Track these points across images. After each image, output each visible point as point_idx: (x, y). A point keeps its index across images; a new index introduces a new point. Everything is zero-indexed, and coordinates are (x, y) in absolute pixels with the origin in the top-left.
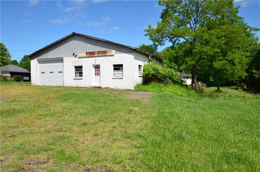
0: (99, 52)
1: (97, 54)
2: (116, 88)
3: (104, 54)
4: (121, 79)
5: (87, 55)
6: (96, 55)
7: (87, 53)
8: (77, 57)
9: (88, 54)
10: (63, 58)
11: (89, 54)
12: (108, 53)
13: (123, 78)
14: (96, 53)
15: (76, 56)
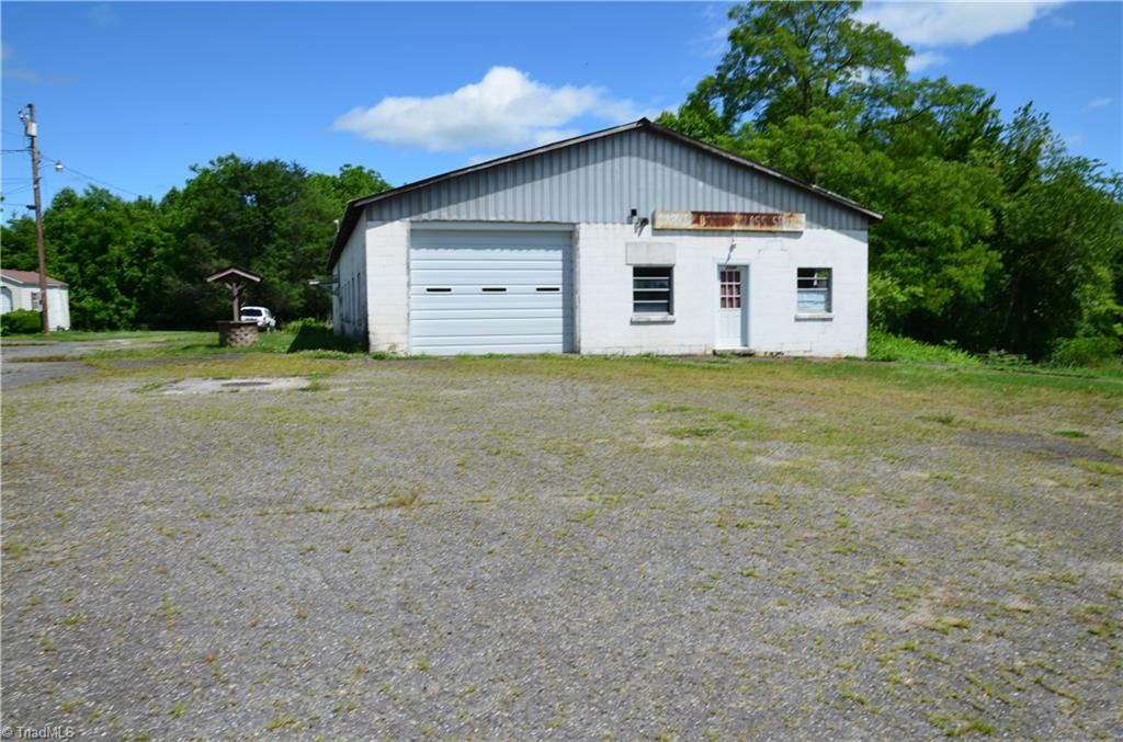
0: (747, 217)
1: (742, 222)
2: (807, 354)
3: (766, 224)
4: (824, 320)
5: (697, 221)
6: (735, 227)
7: (697, 215)
8: (648, 228)
9: (702, 219)
10: (574, 224)
11: (708, 221)
12: (781, 224)
13: (831, 319)
14: (737, 217)
15: (644, 222)
